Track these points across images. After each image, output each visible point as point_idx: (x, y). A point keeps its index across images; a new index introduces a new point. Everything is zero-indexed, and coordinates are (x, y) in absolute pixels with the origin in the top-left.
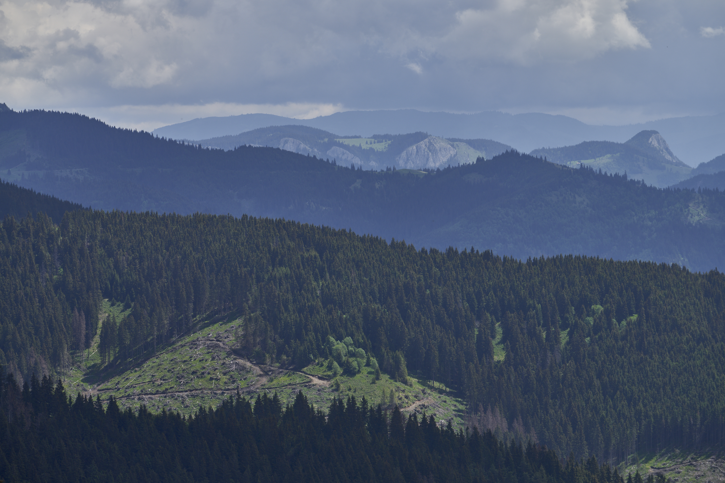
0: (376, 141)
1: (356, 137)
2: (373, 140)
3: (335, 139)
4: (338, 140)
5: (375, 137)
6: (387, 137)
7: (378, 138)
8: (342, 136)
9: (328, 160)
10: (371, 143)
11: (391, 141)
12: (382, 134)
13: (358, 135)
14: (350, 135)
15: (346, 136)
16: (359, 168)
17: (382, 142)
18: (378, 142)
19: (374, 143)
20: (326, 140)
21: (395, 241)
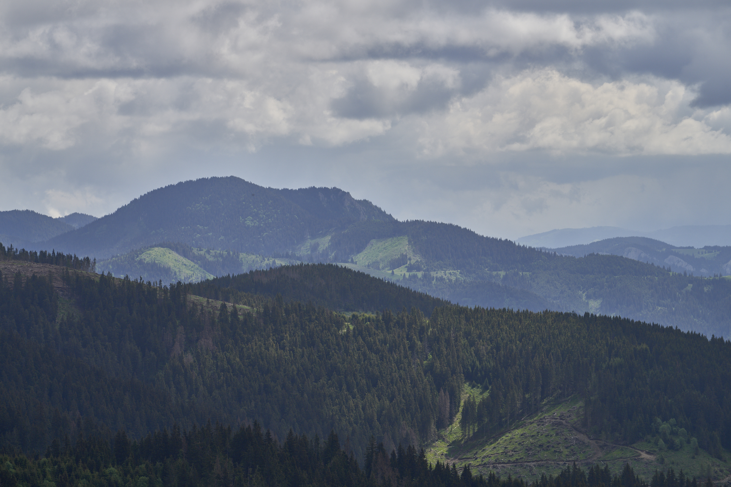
0: (707, 251)
1: (689, 248)
2: (704, 250)
3: (672, 249)
4: (674, 250)
5: (706, 248)
6: (716, 248)
7: (708, 249)
8: (678, 246)
9: (664, 267)
10: (702, 253)
11: (719, 252)
12: (712, 245)
13: (691, 246)
14: (685, 246)
15: (681, 247)
16: (691, 274)
17: (712, 252)
18: (708, 252)
19: (705, 253)
20: (664, 250)
21: (715, 337)
